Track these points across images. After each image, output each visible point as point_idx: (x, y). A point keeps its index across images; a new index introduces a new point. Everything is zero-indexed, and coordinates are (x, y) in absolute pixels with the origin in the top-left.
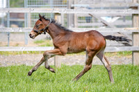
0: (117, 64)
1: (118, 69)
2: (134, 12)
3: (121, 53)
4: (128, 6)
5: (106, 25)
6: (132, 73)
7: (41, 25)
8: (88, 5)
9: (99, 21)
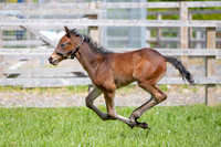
0: (64, 105)
1: (66, 113)
2: (91, 22)
3: (71, 88)
4: (82, 13)
5: (48, 44)
6: (88, 121)
7: (69, 43)
8: (19, 12)
9: (37, 37)
